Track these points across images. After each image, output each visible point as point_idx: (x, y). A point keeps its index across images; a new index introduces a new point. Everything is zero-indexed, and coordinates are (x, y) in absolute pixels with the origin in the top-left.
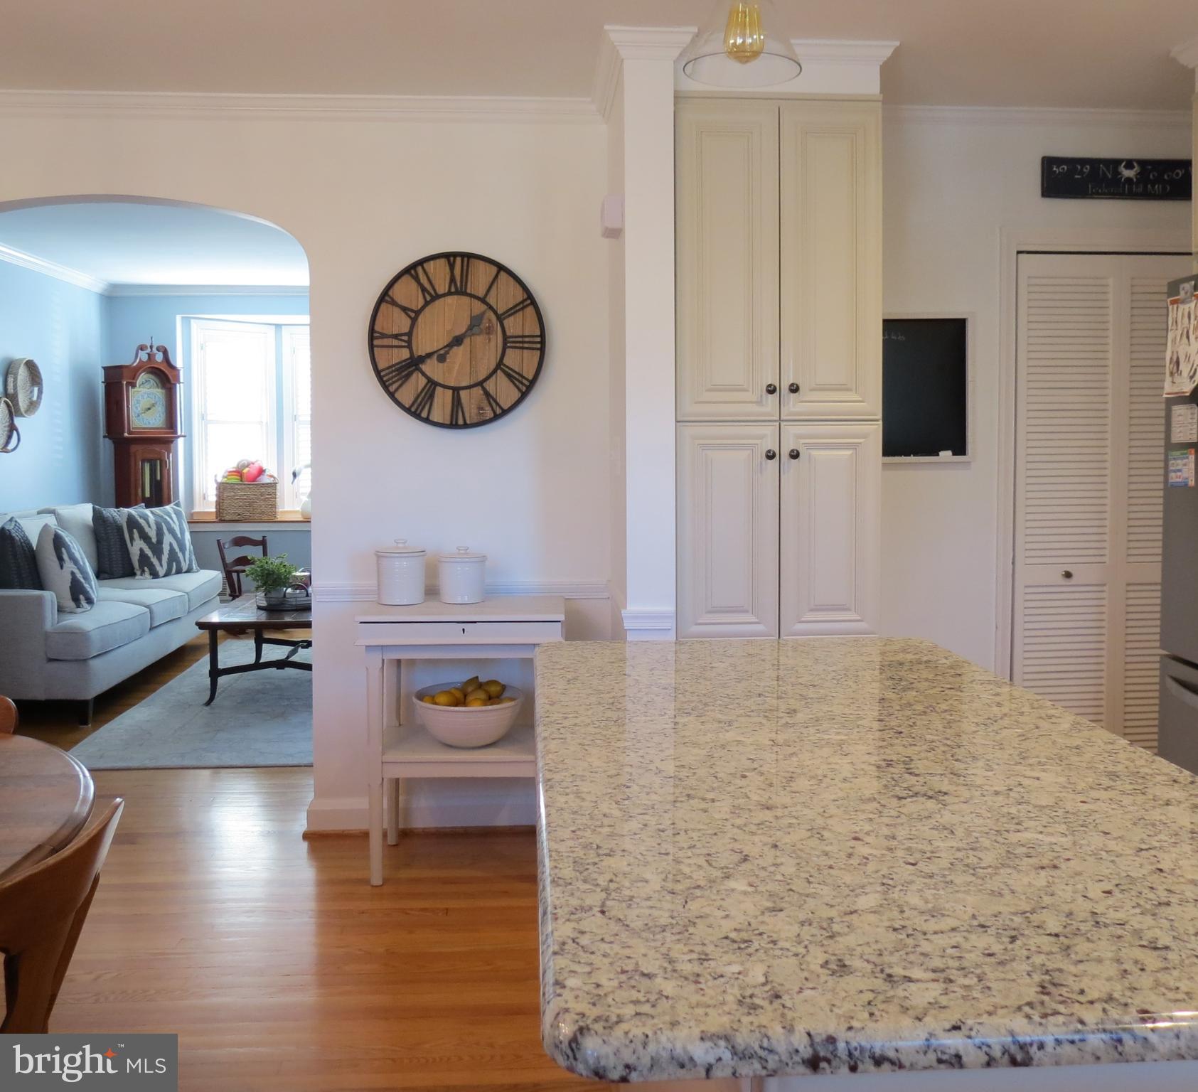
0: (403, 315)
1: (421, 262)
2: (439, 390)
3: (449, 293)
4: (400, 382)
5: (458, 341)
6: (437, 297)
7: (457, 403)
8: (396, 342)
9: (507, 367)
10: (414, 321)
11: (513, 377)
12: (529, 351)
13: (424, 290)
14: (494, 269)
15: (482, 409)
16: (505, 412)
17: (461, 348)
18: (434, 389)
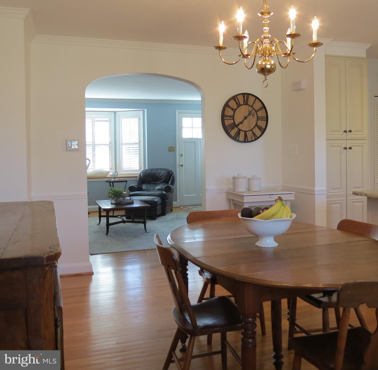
0: (232, 110)
1: (236, 96)
2: (241, 131)
3: (243, 105)
4: (231, 130)
5: (246, 118)
6: (240, 105)
7: (246, 136)
8: (230, 118)
9: (259, 126)
10: (234, 112)
11: (260, 128)
12: (264, 121)
13: (237, 103)
14: (255, 98)
15: (252, 137)
16: (258, 138)
17: (246, 120)
18: (240, 132)
